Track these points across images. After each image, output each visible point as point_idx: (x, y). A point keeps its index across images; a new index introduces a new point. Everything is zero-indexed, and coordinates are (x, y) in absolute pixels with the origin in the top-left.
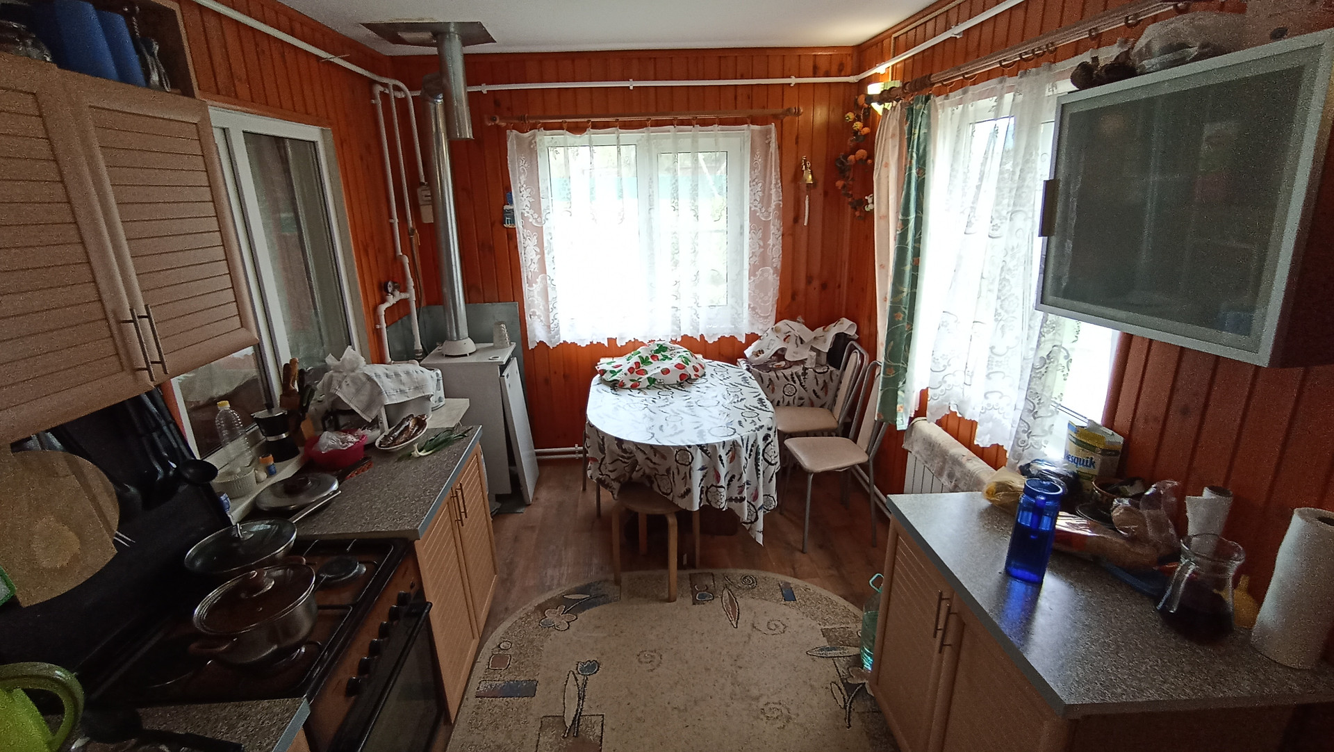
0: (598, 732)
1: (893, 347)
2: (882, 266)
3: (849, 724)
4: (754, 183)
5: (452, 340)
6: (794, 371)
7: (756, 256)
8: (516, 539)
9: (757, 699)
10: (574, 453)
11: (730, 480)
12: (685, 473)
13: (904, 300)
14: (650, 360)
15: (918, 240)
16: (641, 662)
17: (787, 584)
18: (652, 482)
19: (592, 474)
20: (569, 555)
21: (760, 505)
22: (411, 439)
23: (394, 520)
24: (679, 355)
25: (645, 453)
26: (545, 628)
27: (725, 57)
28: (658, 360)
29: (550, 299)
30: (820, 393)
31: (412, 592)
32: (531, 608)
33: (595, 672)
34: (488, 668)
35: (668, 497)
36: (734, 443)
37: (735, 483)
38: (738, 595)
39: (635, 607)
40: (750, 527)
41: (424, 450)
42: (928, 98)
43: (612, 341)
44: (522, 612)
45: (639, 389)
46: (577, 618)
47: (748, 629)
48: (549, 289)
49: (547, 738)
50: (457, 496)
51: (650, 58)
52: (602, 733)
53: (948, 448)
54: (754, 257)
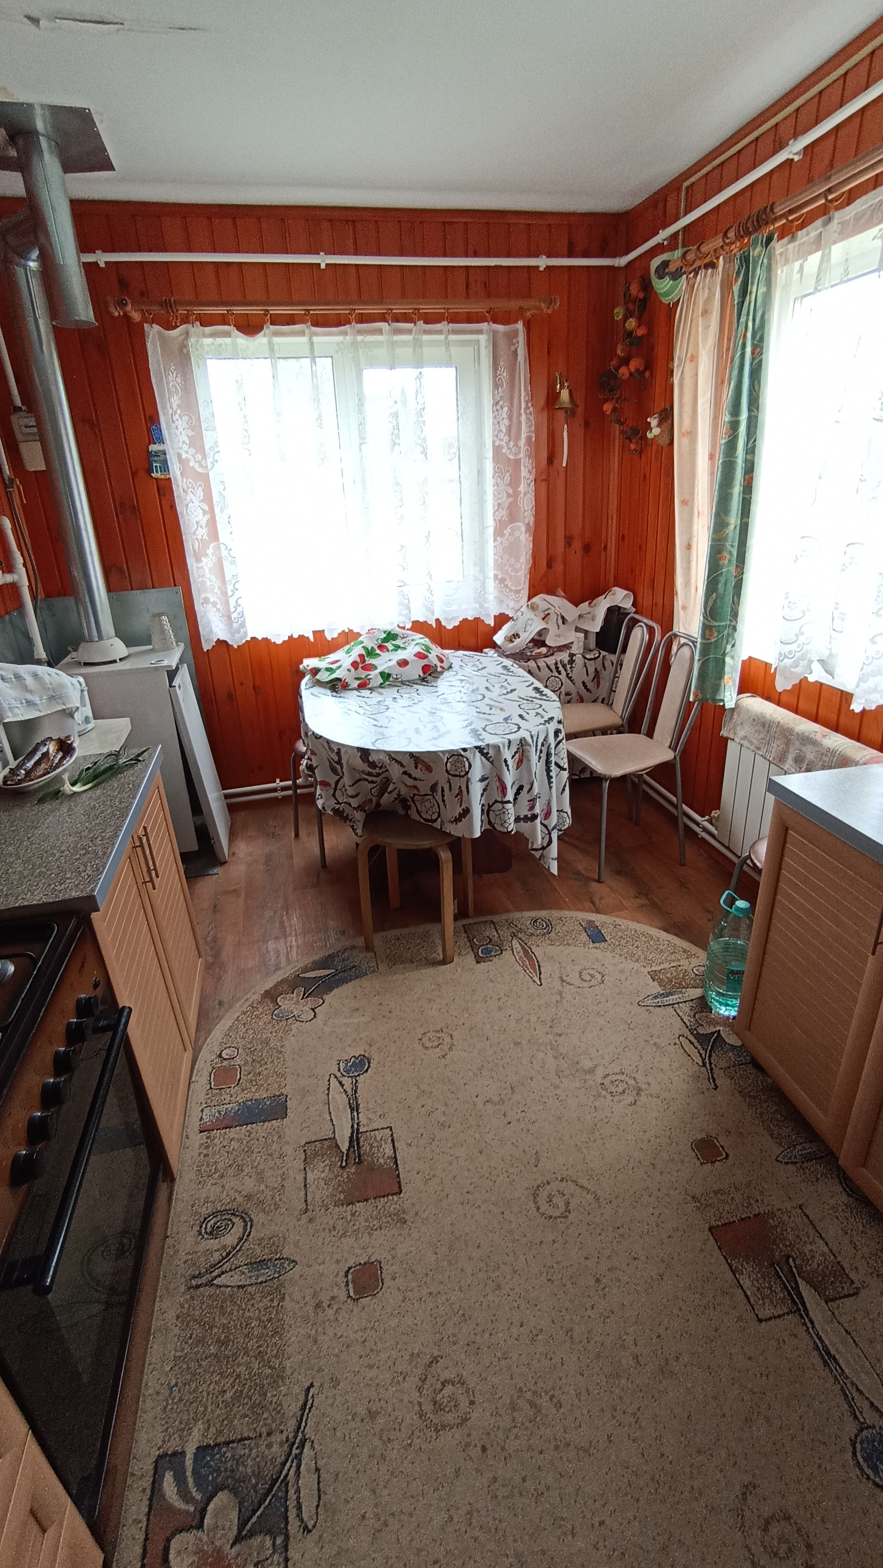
0: (389, 1152)
1: (715, 601)
2: (684, 502)
3: (715, 1085)
4: (498, 407)
5: (91, 641)
6: (559, 659)
7: (503, 509)
8: (215, 908)
9: (592, 1071)
10: (274, 790)
11: (517, 793)
12: (460, 787)
13: (731, 534)
14: (378, 651)
15: (751, 450)
16: (426, 1048)
17: (590, 923)
18: (408, 808)
19: (323, 804)
20: (295, 920)
21: (553, 825)
22: (54, 770)
23: (50, 885)
24: (415, 642)
25: (402, 765)
26: (281, 1021)
27: (451, 223)
28: (388, 650)
29: (228, 577)
30: (590, 685)
31: (99, 991)
32: (257, 997)
33: (367, 1071)
34: (211, 1088)
35: (434, 825)
36: (522, 742)
37: (524, 796)
38: (532, 944)
39: (401, 977)
40: (542, 854)
41: (79, 784)
42: (769, 239)
43: (319, 634)
44: (243, 1004)
45: (370, 689)
46: (324, 1002)
47: (557, 985)
48: (226, 564)
49: (318, 1173)
50: (142, 846)
51: (347, 221)
52: (395, 1152)
53: (791, 726)
54: (500, 510)
